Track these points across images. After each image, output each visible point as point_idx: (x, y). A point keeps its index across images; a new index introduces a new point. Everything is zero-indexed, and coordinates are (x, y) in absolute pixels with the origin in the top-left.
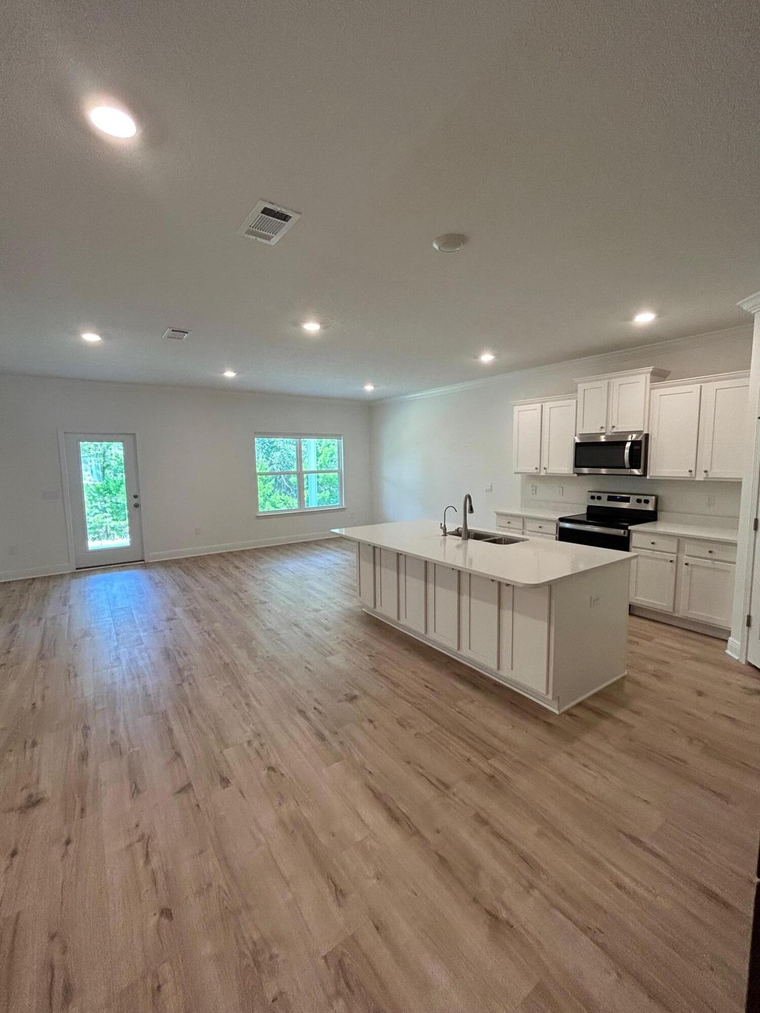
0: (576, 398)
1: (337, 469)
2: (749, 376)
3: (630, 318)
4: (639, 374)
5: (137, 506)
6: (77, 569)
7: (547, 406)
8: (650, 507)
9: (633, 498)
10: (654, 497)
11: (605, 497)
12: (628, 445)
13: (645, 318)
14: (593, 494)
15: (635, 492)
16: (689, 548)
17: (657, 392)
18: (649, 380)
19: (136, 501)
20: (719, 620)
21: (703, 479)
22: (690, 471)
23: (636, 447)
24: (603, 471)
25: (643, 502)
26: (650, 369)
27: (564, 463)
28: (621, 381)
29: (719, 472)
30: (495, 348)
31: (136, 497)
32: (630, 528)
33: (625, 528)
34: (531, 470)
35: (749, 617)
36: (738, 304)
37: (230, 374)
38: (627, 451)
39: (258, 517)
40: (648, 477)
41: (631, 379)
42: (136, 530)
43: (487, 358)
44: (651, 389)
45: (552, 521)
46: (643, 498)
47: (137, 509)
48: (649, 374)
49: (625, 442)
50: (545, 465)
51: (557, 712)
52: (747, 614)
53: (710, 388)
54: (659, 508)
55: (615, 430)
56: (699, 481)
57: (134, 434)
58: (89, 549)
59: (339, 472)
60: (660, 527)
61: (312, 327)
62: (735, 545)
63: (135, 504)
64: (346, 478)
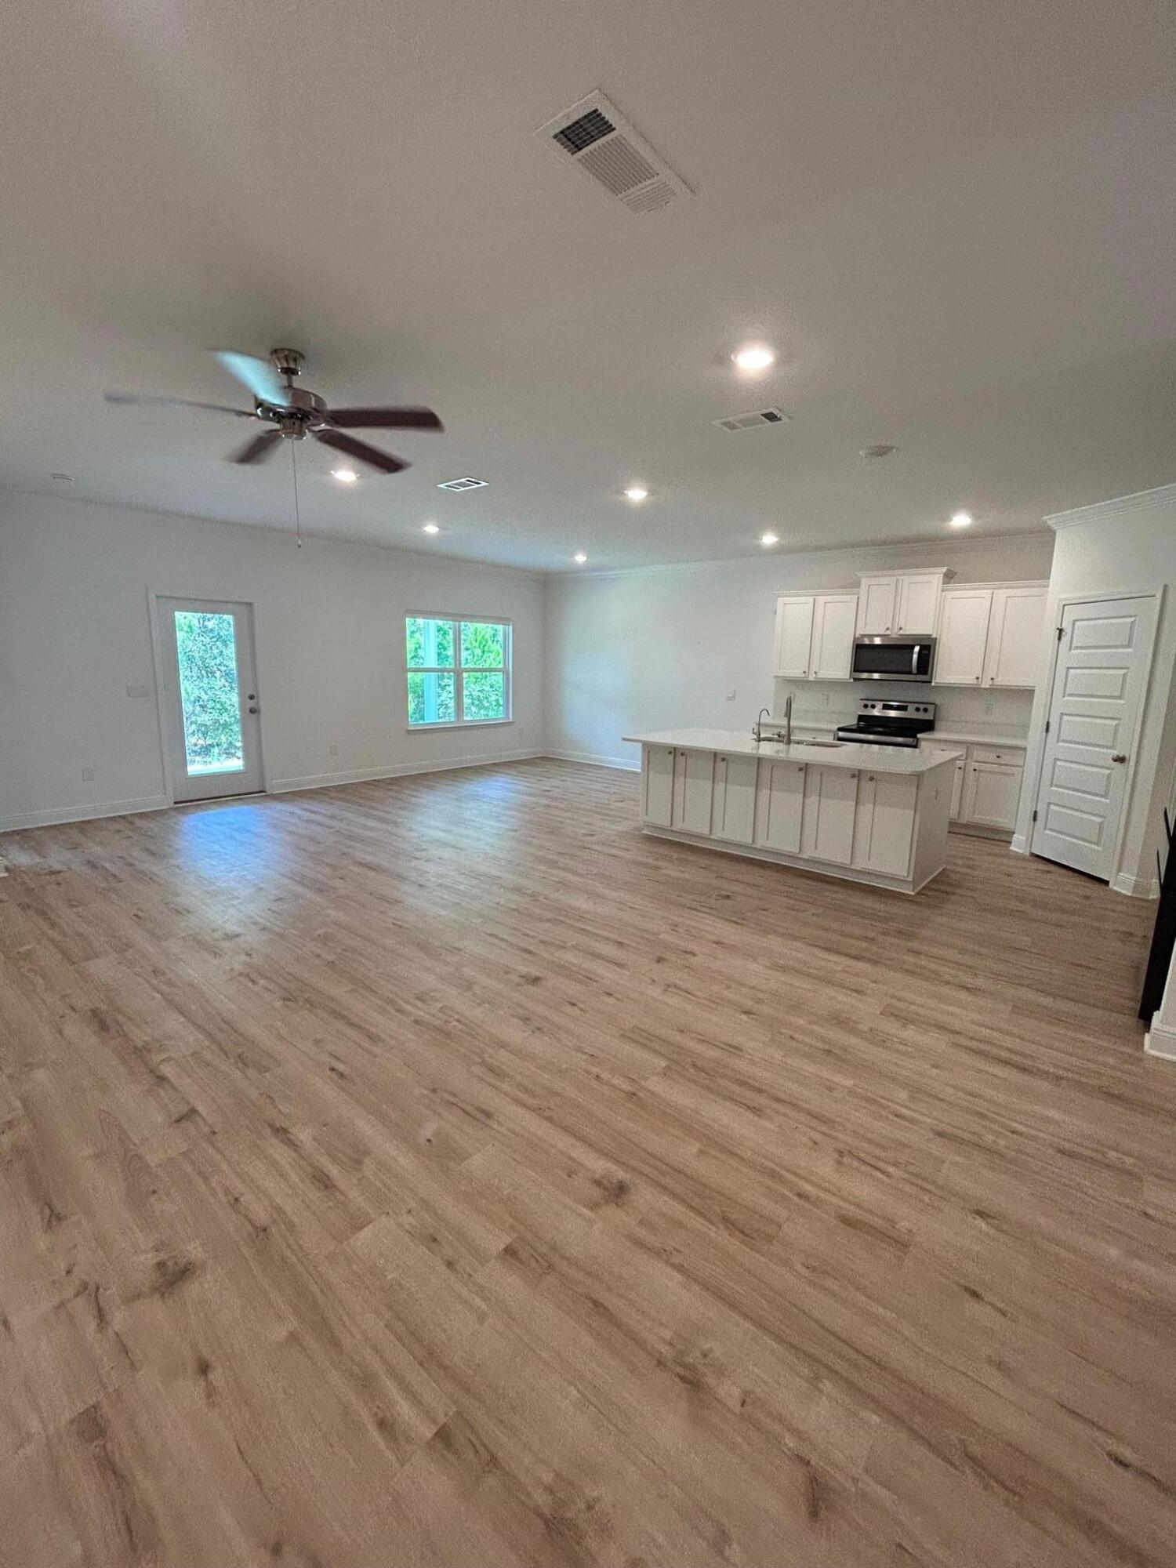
0: (859, 593)
1: (501, 666)
2: (1048, 586)
3: (948, 519)
4: (933, 574)
5: (253, 711)
6: (176, 803)
7: (821, 600)
8: (928, 716)
9: (911, 707)
10: (933, 706)
11: (879, 705)
12: (917, 649)
13: (961, 521)
14: (866, 702)
15: (912, 699)
16: (978, 754)
17: (950, 595)
18: (941, 581)
19: (251, 704)
20: (1003, 822)
21: (988, 687)
22: (978, 678)
23: (924, 652)
24: (876, 676)
25: (921, 711)
26: (944, 569)
27: (840, 667)
28: (914, 579)
29: (1005, 680)
30: (779, 529)
31: (252, 697)
32: (919, 736)
33: (914, 736)
34: (797, 673)
35: (1036, 812)
36: (1045, 518)
37: (431, 529)
38: (915, 656)
39: (409, 732)
40: (933, 684)
41: (925, 578)
42: (254, 748)
43: (769, 539)
44: (943, 591)
45: (830, 731)
46: (922, 707)
47: (254, 716)
48: (942, 575)
49: (913, 647)
50: (814, 668)
51: (913, 893)
52: (1034, 809)
53: (1001, 594)
54: (937, 715)
55: (901, 632)
56: (985, 689)
57: (251, 604)
58: (189, 774)
59: (505, 672)
60: (937, 735)
61: (637, 494)
62: (1025, 749)
63: (252, 710)
64: (515, 682)
